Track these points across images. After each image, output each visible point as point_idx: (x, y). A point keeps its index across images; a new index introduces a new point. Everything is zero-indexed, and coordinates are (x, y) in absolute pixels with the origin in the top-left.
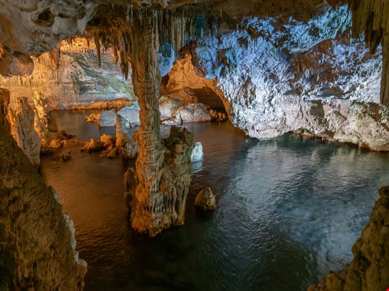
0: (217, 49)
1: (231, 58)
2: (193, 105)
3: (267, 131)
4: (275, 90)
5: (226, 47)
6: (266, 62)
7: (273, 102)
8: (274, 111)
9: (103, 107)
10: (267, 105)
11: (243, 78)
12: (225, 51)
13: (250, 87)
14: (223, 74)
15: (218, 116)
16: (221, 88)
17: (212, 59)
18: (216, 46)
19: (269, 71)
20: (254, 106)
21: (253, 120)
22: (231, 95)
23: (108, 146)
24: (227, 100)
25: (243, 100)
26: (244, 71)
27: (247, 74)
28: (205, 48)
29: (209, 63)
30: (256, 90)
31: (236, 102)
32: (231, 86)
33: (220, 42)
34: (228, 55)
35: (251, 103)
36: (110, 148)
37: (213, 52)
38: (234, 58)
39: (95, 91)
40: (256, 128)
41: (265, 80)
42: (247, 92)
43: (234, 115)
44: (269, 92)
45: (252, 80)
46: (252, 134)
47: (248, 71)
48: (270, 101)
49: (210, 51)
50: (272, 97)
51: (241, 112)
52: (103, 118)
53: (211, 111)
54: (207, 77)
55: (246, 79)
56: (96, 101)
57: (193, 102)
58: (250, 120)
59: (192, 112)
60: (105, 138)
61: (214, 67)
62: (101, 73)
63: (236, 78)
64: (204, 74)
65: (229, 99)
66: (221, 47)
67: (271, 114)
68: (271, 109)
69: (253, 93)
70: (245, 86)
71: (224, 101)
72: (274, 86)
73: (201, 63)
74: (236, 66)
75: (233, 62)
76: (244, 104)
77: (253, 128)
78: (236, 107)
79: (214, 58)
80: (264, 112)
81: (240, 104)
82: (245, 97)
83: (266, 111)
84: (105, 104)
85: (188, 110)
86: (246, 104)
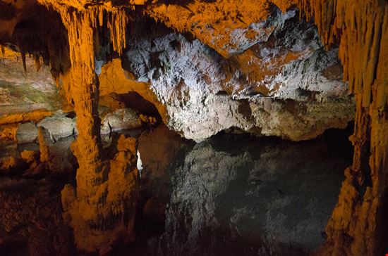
0: (149, 52)
1: (165, 61)
2: (121, 110)
3: (202, 132)
4: (208, 91)
5: (159, 50)
6: (198, 64)
7: (206, 102)
8: (208, 111)
9: (18, 120)
10: (201, 106)
11: (176, 79)
12: (157, 54)
13: (183, 89)
14: (156, 76)
15: (149, 120)
16: (154, 90)
17: (144, 62)
18: (149, 49)
19: (201, 72)
20: (188, 107)
21: (189, 121)
22: (165, 98)
23: (31, 162)
24: (160, 103)
25: (177, 102)
26: (177, 73)
27: (180, 76)
28: (137, 51)
29: (141, 66)
30: (190, 92)
31: (170, 104)
32: (164, 88)
33: (153, 45)
34: (162, 57)
35: (185, 104)
36: (34, 164)
37: (146, 55)
38: (168, 60)
39: (7, 103)
40: (192, 129)
41: (198, 81)
42: (180, 94)
43: (169, 117)
44: (201, 93)
45: (186, 82)
46: (188, 135)
47: (180, 73)
48: (203, 101)
49: (143, 54)
50: (205, 97)
51: (176, 114)
52: (21, 133)
53: (141, 116)
54: (140, 80)
55: (179, 81)
56: (9, 114)
57: (121, 108)
58: (185, 121)
59: (121, 117)
60: (26, 154)
61: (147, 70)
62: (14, 83)
63: (169, 80)
64: (136, 78)
65: (163, 102)
66: (154, 50)
67: (205, 114)
68: (205, 109)
69: (187, 94)
70: (178, 88)
71: (156, 104)
72: (207, 87)
73: (133, 66)
74: (170, 68)
75: (167, 64)
76: (178, 106)
77: (189, 129)
78: (171, 110)
79: (147, 61)
80: (199, 113)
81: (175, 106)
82: (179, 98)
83: (201, 112)
84: (20, 117)
85: (116, 116)
86: (181, 105)
